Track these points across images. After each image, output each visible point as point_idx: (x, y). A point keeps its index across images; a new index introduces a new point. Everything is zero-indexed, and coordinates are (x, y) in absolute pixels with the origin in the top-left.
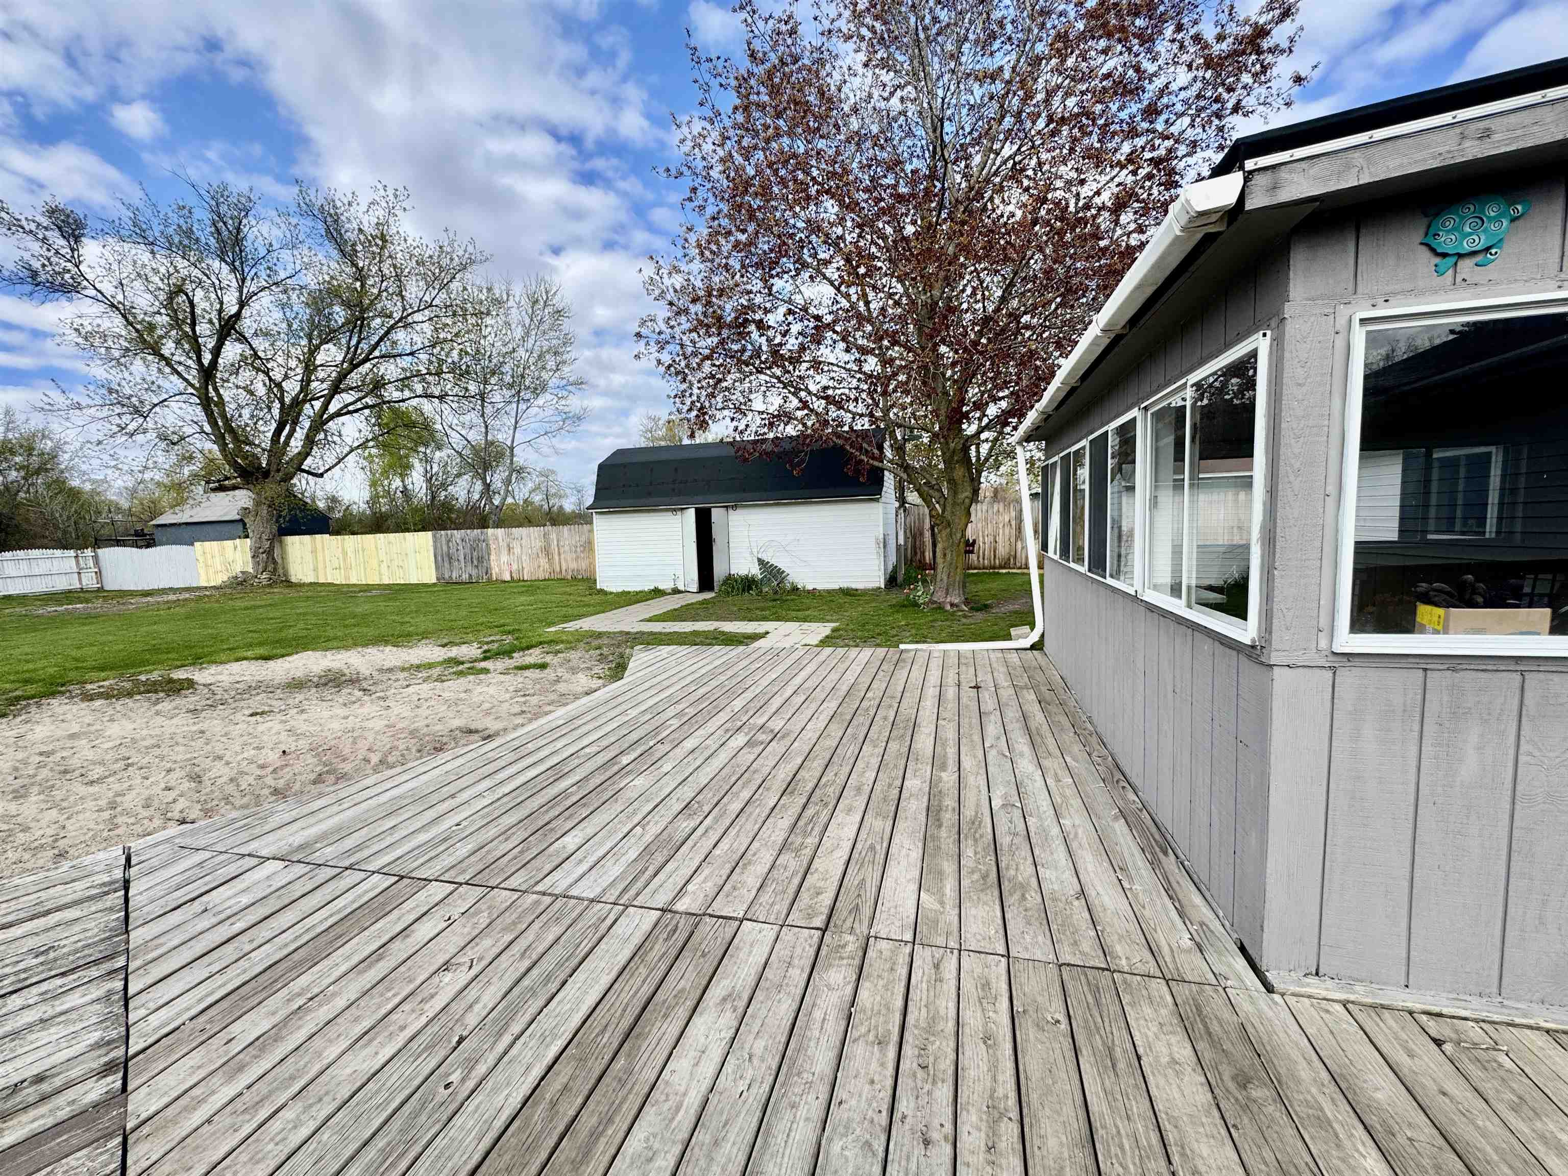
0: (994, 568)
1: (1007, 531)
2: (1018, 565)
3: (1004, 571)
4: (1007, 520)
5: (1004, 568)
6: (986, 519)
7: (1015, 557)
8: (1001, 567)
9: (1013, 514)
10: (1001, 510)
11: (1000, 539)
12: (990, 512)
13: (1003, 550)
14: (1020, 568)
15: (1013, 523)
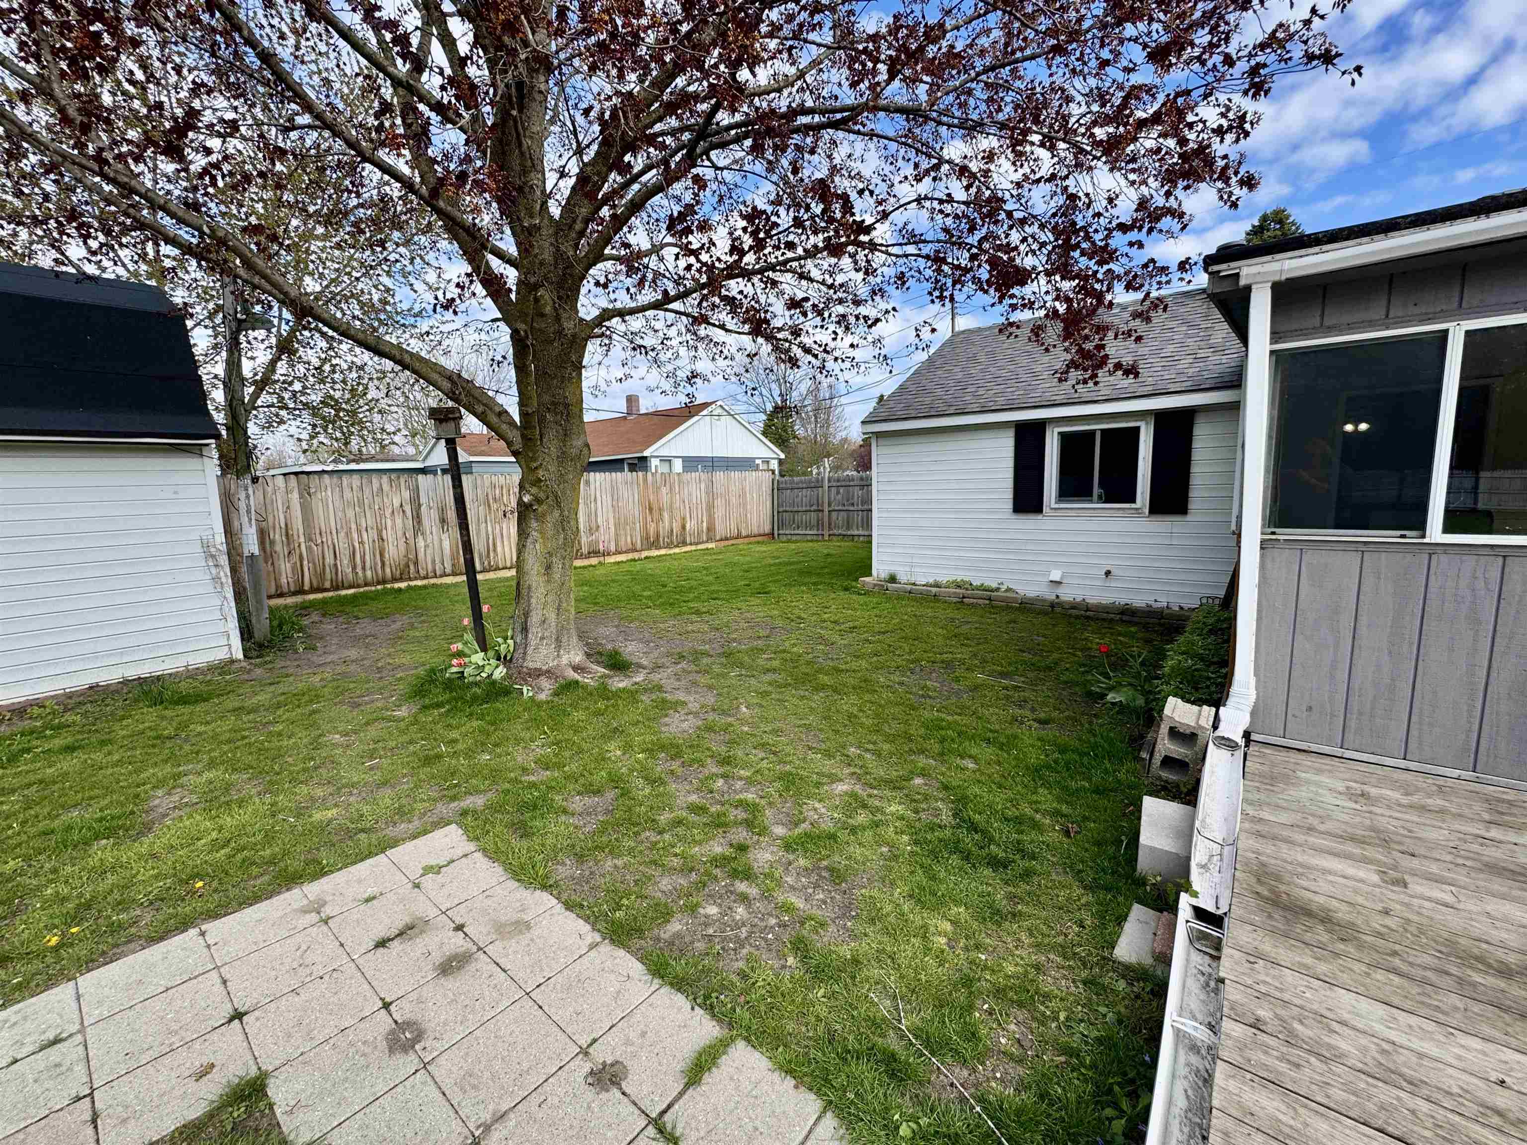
0: (384, 582)
1: (399, 521)
2: (422, 573)
3: (403, 585)
4: (396, 503)
5: (401, 580)
6: (361, 503)
7: (416, 563)
8: (394, 580)
9: (406, 495)
10: (386, 487)
11: (389, 534)
12: (367, 491)
13: (394, 551)
14: (425, 578)
15: (408, 508)
